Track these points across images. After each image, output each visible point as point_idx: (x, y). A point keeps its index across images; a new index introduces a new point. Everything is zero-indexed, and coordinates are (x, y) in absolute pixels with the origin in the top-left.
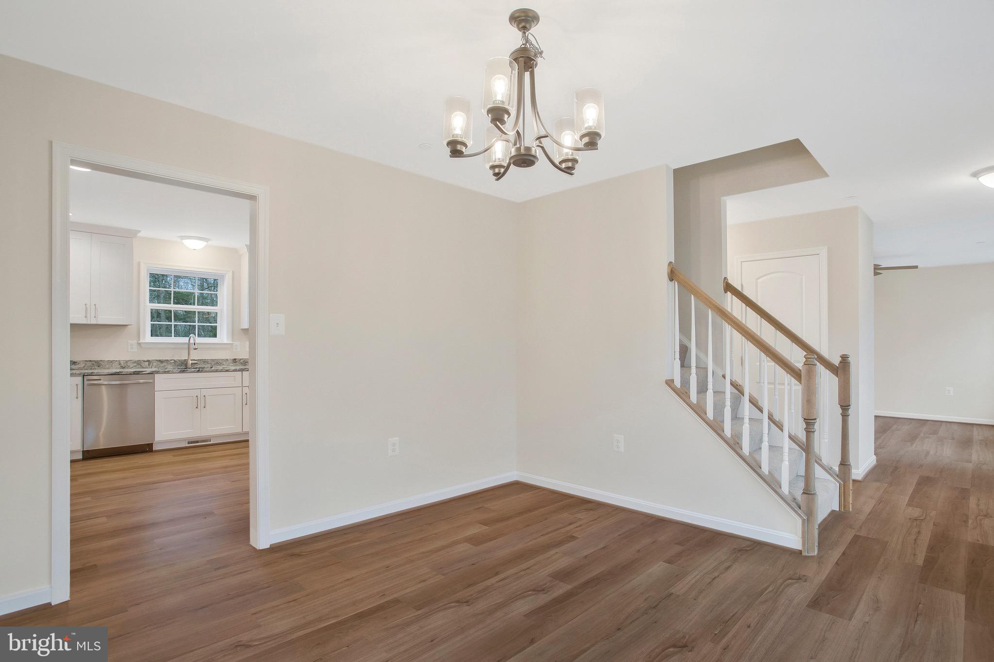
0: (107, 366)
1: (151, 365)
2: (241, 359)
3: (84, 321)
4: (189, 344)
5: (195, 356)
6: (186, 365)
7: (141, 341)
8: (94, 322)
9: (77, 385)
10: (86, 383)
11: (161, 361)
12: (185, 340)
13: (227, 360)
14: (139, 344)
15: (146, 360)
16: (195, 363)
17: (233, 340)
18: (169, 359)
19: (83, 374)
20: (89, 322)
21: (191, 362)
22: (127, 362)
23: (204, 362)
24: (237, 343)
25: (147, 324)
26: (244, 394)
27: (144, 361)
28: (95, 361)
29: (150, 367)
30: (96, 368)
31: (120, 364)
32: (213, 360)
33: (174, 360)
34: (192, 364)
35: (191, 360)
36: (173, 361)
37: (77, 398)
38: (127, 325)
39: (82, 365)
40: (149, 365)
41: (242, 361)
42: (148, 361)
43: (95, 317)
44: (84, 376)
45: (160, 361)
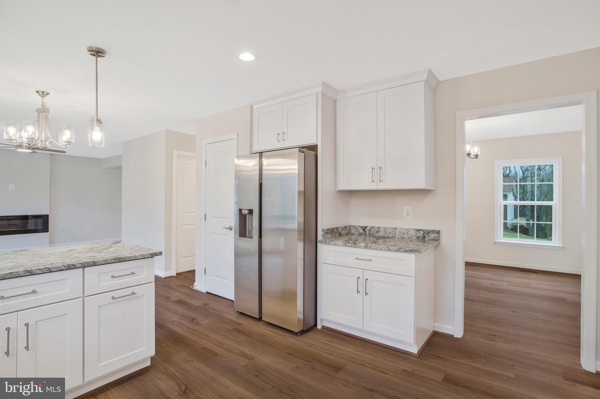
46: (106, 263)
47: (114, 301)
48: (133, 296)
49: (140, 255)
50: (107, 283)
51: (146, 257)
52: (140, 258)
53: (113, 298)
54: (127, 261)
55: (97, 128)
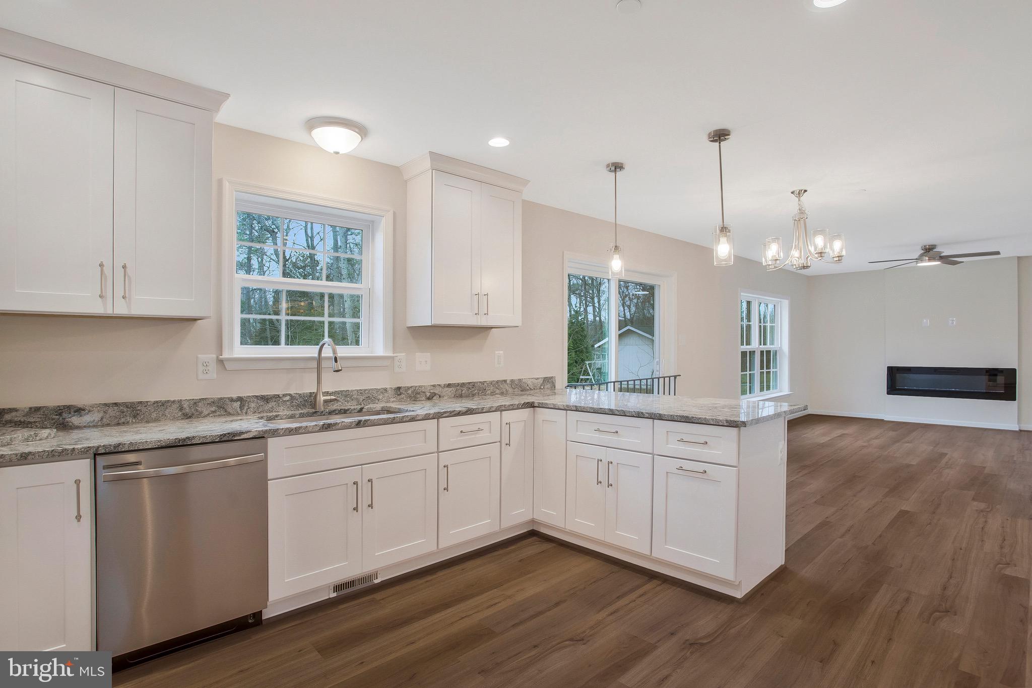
0: (154, 415)
1: (246, 408)
2: (409, 388)
3: (97, 308)
4: (319, 359)
5: (331, 384)
6: (314, 405)
7: (226, 355)
8: (121, 309)
9: (78, 482)
10: (103, 474)
12: (310, 351)
13: (386, 390)
14: (221, 362)
15: (234, 396)
16: (331, 401)
17: (394, 351)
18: (280, 393)
19: (92, 452)
20: (109, 311)
21: (323, 398)
22: (196, 403)
24: (401, 355)
25: (234, 318)
26: (441, 466)
27: (232, 400)
28: (126, 405)
29: (244, 411)
30: (129, 419)
31: (181, 409)
32: (360, 392)
33: (290, 395)
34: (326, 401)
35: (326, 393)
36: (288, 398)
37: (79, 517)
38: (195, 320)
39: (95, 417)
40: (241, 407)
41: (410, 392)
42: (240, 399)
43: (124, 297)
44: (95, 455)
45: (263, 398)
46: (672, 419)
47: (680, 472)
48: (701, 475)
49: (713, 420)
50: (674, 448)
51: (721, 424)
52: (712, 423)
53: (681, 468)
54: (695, 423)
55: (723, 240)
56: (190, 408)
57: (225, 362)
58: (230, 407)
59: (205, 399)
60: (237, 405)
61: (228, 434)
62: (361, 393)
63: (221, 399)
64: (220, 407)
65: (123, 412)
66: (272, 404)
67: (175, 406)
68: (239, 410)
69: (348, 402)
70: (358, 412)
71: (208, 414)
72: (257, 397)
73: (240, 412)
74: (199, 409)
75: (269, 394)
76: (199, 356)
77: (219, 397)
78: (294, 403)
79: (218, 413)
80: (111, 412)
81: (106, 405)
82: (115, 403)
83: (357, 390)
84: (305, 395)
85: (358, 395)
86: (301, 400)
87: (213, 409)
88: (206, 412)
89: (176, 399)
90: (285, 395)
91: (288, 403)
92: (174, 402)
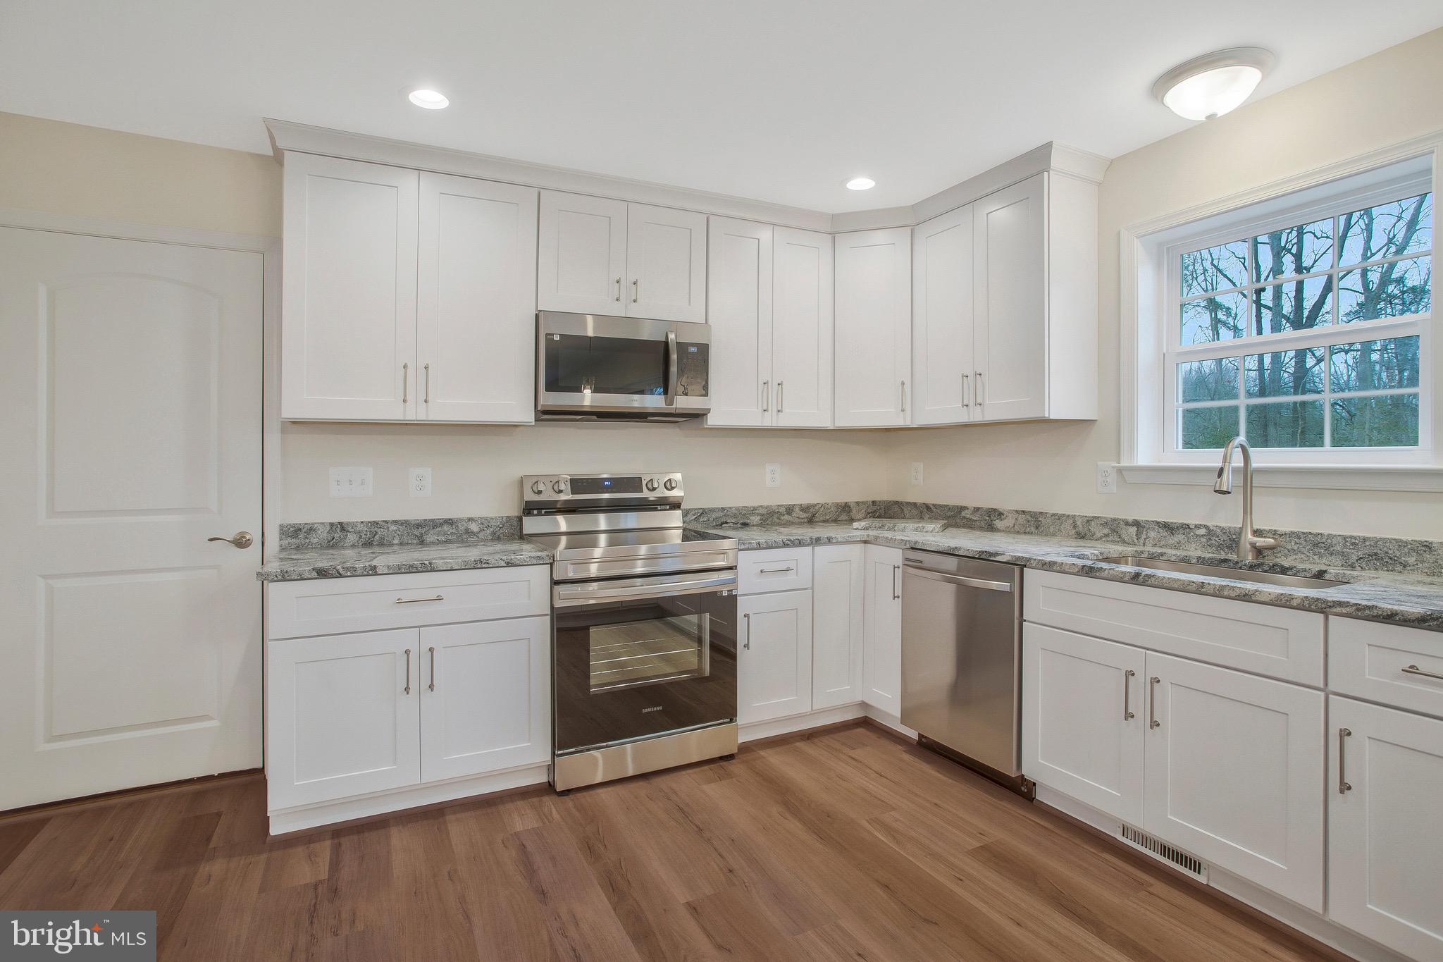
1: (1143, 537)
7: (1125, 462)
11: (1169, 528)
14: (1119, 472)
15: (1130, 518)
18: (1192, 522)
21: (1251, 540)
22: (1089, 521)
23: (1316, 545)
26: (1334, 732)
27: (1127, 523)
29: (1142, 541)
30: (1033, 529)
31: (1075, 527)
33: (1206, 527)
35: (1257, 533)
36: (1203, 532)
40: (1138, 535)
42: (1136, 523)
45: (1166, 526)
56: (1083, 526)
57: (1123, 472)
58: (1124, 532)
59: (1098, 517)
60: (1133, 530)
61: (986, 552)
62: (1353, 544)
63: (1114, 520)
64: (1114, 531)
65: (1029, 522)
66: (1179, 537)
67: (1070, 521)
68: (1135, 537)
69: (1321, 556)
70: (1312, 577)
71: (1101, 538)
72: (1158, 523)
73: (1136, 541)
74: (1092, 529)
75: (1175, 521)
76: (1099, 463)
77: (1112, 517)
78: (1213, 542)
79: (1111, 538)
80: (1022, 519)
81: (1017, 511)
82: (1023, 511)
83: (1345, 538)
84: (1232, 530)
85: (1345, 546)
86: (1225, 537)
87: (1106, 531)
88: (1098, 535)
89: (1071, 514)
90: (1198, 527)
91: (1202, 540)
92: (1068, 516)
